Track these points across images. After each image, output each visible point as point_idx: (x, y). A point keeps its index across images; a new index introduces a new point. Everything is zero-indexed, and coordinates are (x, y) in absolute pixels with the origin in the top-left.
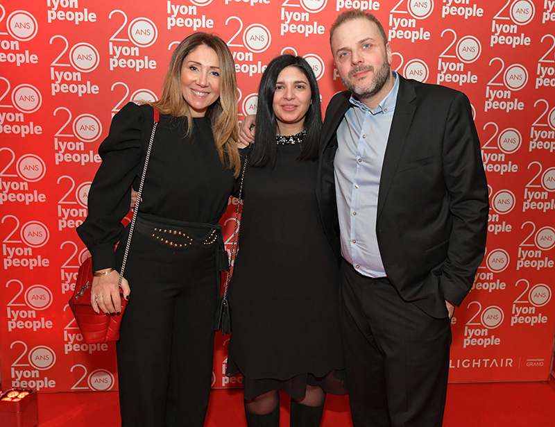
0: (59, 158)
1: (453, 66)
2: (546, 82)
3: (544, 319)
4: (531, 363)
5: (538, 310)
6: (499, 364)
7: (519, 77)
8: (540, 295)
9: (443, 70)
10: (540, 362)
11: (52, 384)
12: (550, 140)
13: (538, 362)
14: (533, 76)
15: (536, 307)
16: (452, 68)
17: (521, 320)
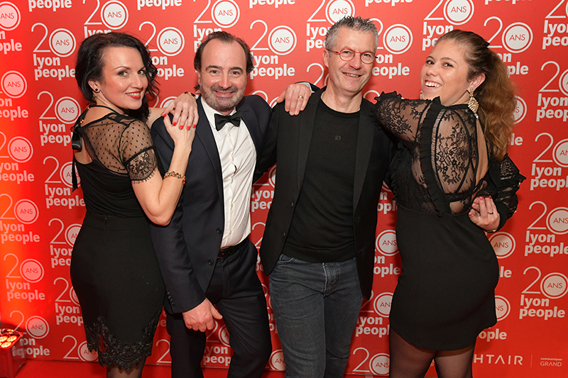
0: (44, 140)
1: (440, 29)
2: (556, 42)
3: (561, 314)
4: (545, 362)
5: (554, 303)
6: (506, 360)
7: (521, 38)
8: (554, 285)
9: (429, 35)
10: (557, 362)
11: (46, 352)
12: (563, 108)
13: (555, 361)
14: (538, 35)
15: (550, 299)
16: (440, 31)
17: (531, 313)
